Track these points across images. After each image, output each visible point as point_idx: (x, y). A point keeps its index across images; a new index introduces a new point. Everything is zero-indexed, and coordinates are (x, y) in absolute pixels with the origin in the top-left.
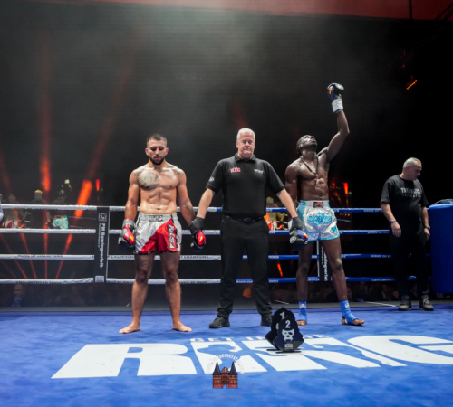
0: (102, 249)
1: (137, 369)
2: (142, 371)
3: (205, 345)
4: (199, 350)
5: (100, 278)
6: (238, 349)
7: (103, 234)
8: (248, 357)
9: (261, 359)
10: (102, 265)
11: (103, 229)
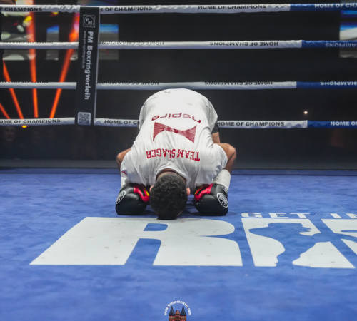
0: (87, 72)
1: (154, 256)
2: (162, 259)
3: (263, 223)
4: (251, 231)
5: (85, 117)
6: (314, 231)
7: (90, 48)
8: (329, 245)
9: (349, 248)
10: (87, 97)
11: (90, 40)
